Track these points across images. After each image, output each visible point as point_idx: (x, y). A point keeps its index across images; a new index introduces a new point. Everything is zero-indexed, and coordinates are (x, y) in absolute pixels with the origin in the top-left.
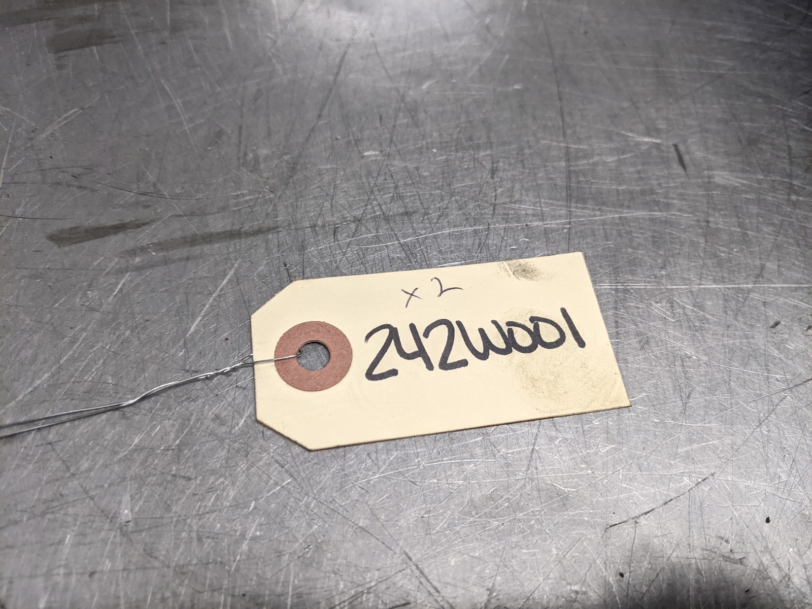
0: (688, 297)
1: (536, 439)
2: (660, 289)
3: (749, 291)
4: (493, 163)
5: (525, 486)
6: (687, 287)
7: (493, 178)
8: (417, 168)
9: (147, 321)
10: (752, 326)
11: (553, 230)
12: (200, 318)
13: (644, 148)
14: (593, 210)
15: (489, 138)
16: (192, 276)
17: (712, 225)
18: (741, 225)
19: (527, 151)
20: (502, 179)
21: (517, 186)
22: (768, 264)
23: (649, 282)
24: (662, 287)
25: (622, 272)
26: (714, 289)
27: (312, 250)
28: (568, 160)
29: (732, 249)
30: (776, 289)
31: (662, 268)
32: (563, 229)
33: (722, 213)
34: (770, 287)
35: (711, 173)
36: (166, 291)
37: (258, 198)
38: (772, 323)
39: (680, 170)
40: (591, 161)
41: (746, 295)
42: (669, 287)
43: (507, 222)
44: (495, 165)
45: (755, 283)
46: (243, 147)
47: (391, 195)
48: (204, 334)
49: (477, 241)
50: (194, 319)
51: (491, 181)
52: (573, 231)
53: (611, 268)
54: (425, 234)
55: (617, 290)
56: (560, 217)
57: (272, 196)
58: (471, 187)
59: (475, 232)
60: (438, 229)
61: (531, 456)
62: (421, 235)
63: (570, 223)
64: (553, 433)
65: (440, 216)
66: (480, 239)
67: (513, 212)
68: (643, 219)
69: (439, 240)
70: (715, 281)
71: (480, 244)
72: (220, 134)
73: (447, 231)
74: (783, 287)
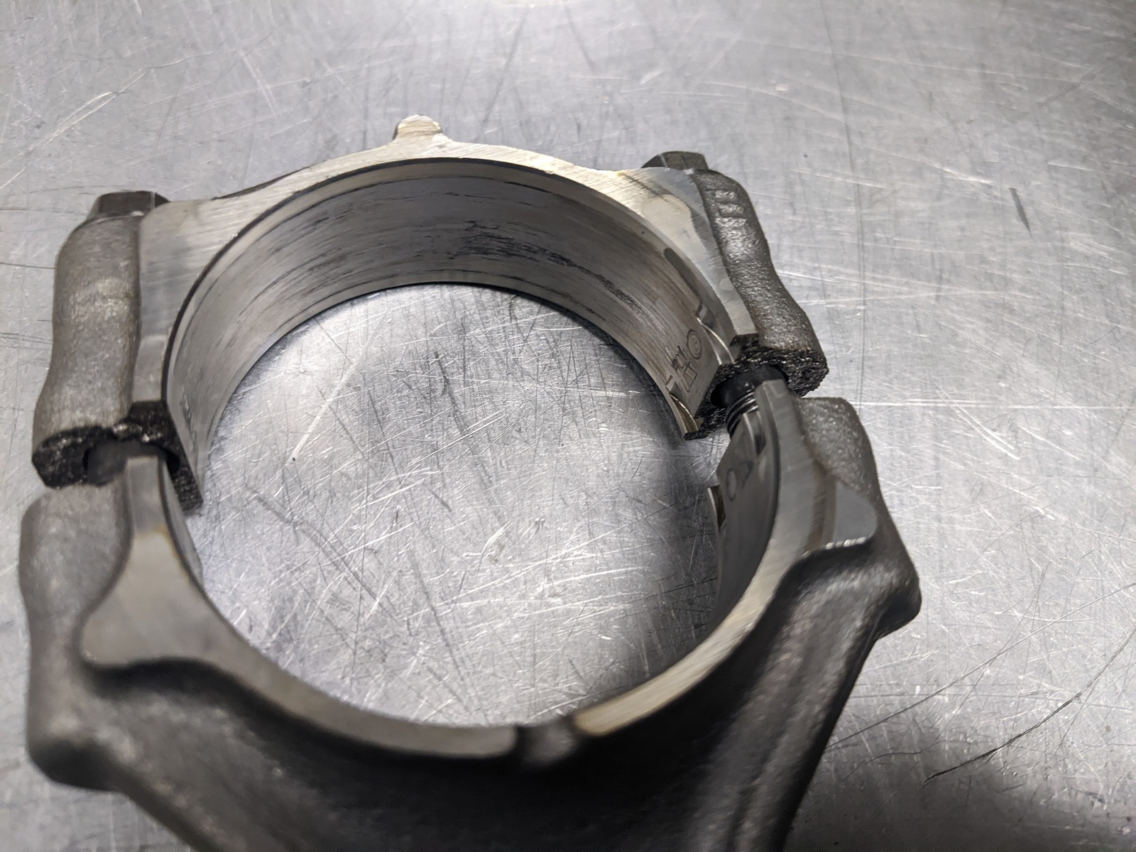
0: (1038, 423)
2: (999, 410)
3: (1124, 416)
6: (1036, 407)
11: (840, 313)
12: (306, 437)
13: (969, 191)
14: (899, 283)
15: (742, 165)
17: (1069, 314)
18: (1109, 315)
19: (798, 189)
21: (786, 242)
23: (982, 399)
24: (1001, 407)
25: (943, 382)
26: (1075, 411)
27: (476, 332)
28: (859, 205)
29: (1099, 352)
31: (1000, 377)
32: (855, 312)
33: (1082, 295)
35: (1064, 234)
39: (1021, 228)
40: (892, 208)
41: (1120, 422)
42: (1010, 407)
48: (313, 462)
50: (297, 439)
52: (870, 315)
53: (927, 375)
55: (936, 410)
56: (850, 292)
63: (864, 303)
68: (971, 300)
70: (1075, 400)
72: (332, 142)
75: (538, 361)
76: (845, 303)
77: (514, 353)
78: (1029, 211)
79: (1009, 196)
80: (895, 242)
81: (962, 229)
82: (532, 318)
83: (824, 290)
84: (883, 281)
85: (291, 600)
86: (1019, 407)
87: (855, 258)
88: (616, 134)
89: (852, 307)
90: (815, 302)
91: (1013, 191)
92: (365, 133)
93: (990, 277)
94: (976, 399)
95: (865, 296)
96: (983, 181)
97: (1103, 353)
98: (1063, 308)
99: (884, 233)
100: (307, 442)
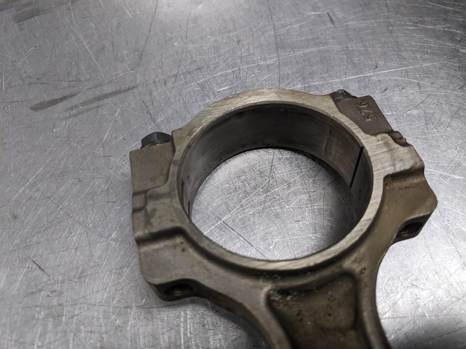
0: (341, 85)
1: (273, 160)
2: (327, 83)
3: (371, 76)
4: (238, 38)
5: (269, 181)
6: (339, 80)
7: (238, 45)
8: (201, 47)
9: (83, 138)
10: (374, 92)
11: (271, 65)
12: (108, 133)
13: (312, 17)
14: (290, 52)
15: (234, 26)
16: (101, 114)
17: (350, 49)
18: (364, 46)
19: (254, 30)
20: (243, 45)
21: (251, 47)
22: (380, 62)
23: (320, 81)
24: (327, 82)
25: (307, 78)
26: (353, 79)
27: (155, 93)
28: (275, 30)
29: (361, 58)
30: (385, 73)
31: (326, 73)
32: (276, 63)
33: (354, 42)
34: (381, 73)
35: (347, 24)
36: (90, 123)
37: (126, 74)
38: (384, 89)
39: (331, 25)
40: (286, 29)
41: (369, 79)
42: (330, 81)
43: (248, 64)
44: (239, 39)
45: (374, 72)
46: (115, 52)
47: (190, 61)
48: (111, 139)
49: (235, 76)
50: (105, 133)
51: (238, 46)
52: (281, 63)
53: (301, 78)
54: (209, 77)
55: (305, 87)
56: (274, 57)
57: (132, 72)
58: (229, 51)
59: (233, 72)
60: (215, 74)
61: (271, 168)
62: (207, 78)
63: (279, 60)
64: (281, 157)
65: (215, 68)
66: (236, 75)
67: (250, 59)
68: (315, 52)
69: (216, 79)
70: (353, 75)
71: (236, 77)
72: (104, 47)
73: (219, 74)
74: (388, 72)
75: (176, 98)
76: (272, 61)
77: (168, 97)
78: (334, 19)
79: (327, 16)
80: (288, 39)
81: (311, 30)
82: (172, 86)
83: (265, 59)
84: (284, 52)
85: (110, 177)
86: (334, 81)
87: (275, 47)
88: (192, 25)
89: (275, 62)
90: (262, 63)
91: (328, 14)
92: (113, 43)
93: (321, 43)
94: (318, 81)
95: (279, 58)
96: (317, 13)
97: (362, 58)
98: (347, 47)
99: (284, 37)
100: (108, 134)
